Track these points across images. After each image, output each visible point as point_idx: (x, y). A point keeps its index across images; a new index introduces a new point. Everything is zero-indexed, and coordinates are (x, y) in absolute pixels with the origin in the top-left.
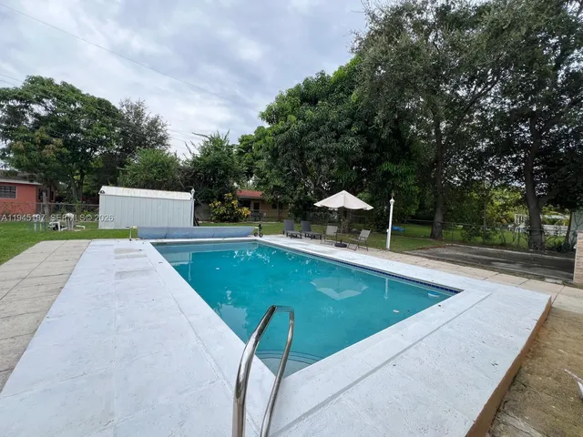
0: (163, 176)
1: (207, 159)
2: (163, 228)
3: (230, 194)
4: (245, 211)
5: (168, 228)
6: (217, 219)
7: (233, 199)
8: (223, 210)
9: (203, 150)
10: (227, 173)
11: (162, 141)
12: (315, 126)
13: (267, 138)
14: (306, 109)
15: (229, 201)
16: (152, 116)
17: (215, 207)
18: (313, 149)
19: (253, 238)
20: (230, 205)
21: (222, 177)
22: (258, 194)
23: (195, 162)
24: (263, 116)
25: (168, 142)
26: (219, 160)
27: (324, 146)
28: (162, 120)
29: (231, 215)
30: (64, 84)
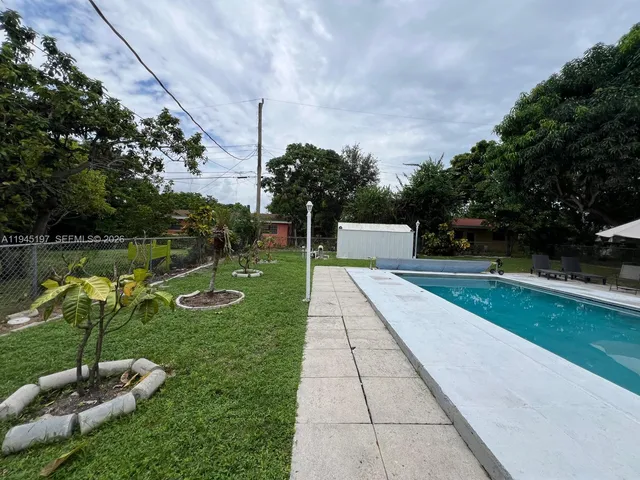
0: (380, 210)
1: (421, 189)
2: (395, 260)
3: (445, 225)
4: (464, 243)
5: (401, 260)
6: (430, 251)
7: (449, 230)
8: (437, 242)
9: (415, 179)
10: (442, 201)
11: (372, 177)
12: (595, 124)
13: (507, 155)
14: (575, 105)
15: (444, 232)
16: (365, 156)
17: (429, 239)
18: (590, 157)
19: (489, 275)
20: (444, 237)
21: (438, 205)
22: (477, 222)
23: (407, 192)
24: (498, 130)
25: (378, 177)
26: (434, 187)
27: (612, 150)
28: (374, 157)
29: (446, 247)
30: (307, 145)
